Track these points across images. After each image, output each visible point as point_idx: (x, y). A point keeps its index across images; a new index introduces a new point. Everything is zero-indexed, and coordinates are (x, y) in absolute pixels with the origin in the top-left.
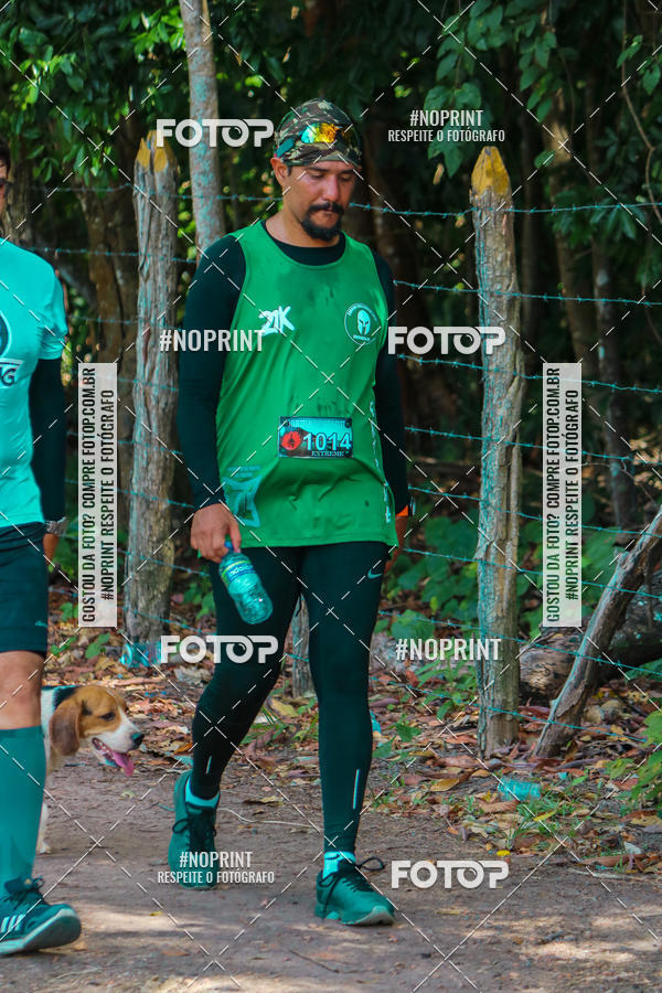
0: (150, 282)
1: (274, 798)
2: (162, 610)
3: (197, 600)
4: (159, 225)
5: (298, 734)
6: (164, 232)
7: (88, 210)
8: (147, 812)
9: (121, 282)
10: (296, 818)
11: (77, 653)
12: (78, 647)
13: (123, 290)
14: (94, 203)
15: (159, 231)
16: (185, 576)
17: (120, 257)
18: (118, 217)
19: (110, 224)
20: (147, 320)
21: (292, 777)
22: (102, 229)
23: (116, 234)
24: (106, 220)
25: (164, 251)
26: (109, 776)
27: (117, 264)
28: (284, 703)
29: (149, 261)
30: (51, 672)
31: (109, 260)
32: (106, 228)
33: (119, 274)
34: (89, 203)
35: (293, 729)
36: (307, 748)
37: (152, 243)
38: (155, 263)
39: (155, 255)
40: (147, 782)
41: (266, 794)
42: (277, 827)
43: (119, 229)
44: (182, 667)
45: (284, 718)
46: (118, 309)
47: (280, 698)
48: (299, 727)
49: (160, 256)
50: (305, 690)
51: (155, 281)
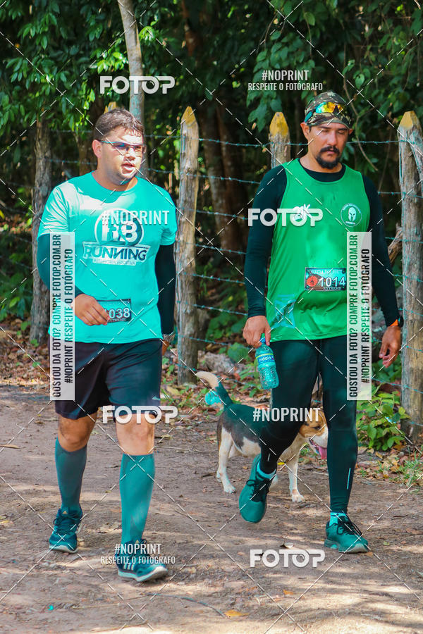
1: (168, 436)
5: (180, 404)
7: (79, 142)
8: (104, 442)
10: (178, 445)
14: (82, 138)
21: (177, 425)
22: (86, 151)
24: (88, 147)
28: (174, 388)
32: (88, 151)
34: (79, 138)
35: (177, 401)
36: (184, 411)
41: (164, 433)
42: (169, 450)
45: (173, 396)
47: (171, 386)
48: (181, 400)
50: (184, 382)
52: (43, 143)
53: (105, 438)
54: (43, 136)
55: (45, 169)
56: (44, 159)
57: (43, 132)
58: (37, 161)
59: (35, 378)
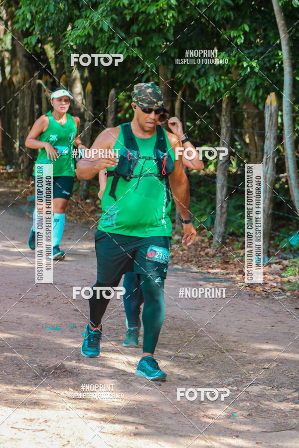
0: (269, 141)
2: (268, 246)
3: (278, 243)
4: (272, 123)
6: (273, 125)
9: (256, 140)
11: (240, 258)
12: (240, 257)
13: (257, 143)
14: (249, 115)
15: (272, 125)
16: (273, 235)
17: (257, 133)
18: (257, 120)
19: (254, 122)
20: (267, 153)
22: (251, 123)
23: (256, 125)
24: (253, 121)
25: (274, 131)
26: (251, 298)
27: (256, 134)
29: (269, 134)
30: (232, 264)
31: (253, 134)
32: (253, 123)
33: (256, 138)
34: (247, 115)
37: (270, 128)
38: (270, 135)
39: (270, 132)
40: (264, 301)
43: (257, 124)
44: (274, 265)
46: (255, 149)
49: (272, 132)
51: (270, 141)
52: (226, 117)
53: (264, 308)
54: (226, 113)
55: (226, 134)
56: (226, 128)
57: (226, 111)
58: (222, 129)
59: (218, 267)
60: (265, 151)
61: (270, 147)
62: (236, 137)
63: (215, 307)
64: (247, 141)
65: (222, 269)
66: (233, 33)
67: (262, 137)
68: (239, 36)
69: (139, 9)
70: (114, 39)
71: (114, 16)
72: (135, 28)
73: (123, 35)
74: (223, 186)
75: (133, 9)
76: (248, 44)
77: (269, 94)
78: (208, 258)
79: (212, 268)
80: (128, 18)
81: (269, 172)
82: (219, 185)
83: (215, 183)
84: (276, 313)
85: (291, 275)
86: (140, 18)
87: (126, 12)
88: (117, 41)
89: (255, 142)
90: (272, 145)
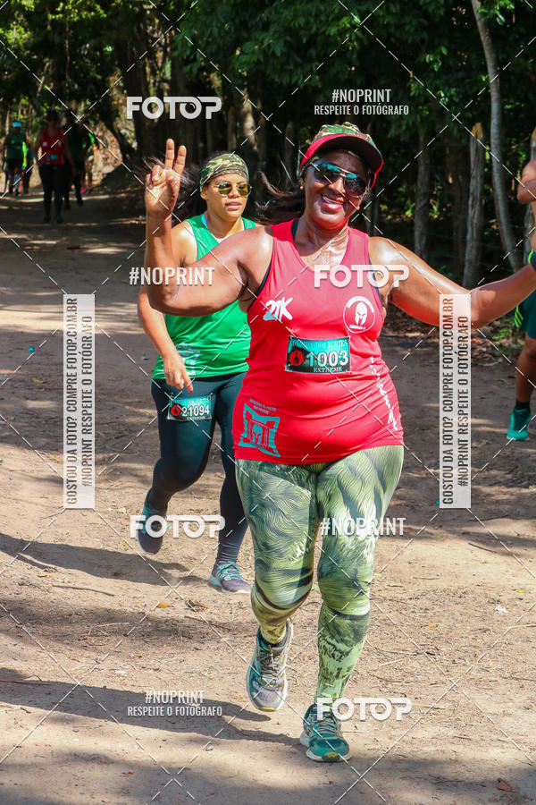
0: (475, 180)
4: (479, 159)
6: (480, 162)
15: (478, 161)
17: (461, 171)
20: (473, 194)
25: (481, 169)
29: (475, 172)
38: (477, 173)
39: (477, 170)
49: (479, 170)
59: (417, 331)
60: (471, 191)
61: (476, 187)
62: (438, 177)
63: (414, 377)
64: (451, 180)
65: (422, 332)
66: (429, 58)
67: (468, 176)
68: (436, 61)
69: (318, 29)
70: (289, 65)
71: (288, 38)
72: (313, 52)
73: (298, 60)
74: (422, 234)
75: (310, 30)
76: (446, 69)
77: (474, 124)
78: (405, 320)
79: (411, 331)
80: (304, 41)
81: (476, 216)
82: (417, 233)
83: (412, 232)
84: (485, 382)
85: (503, 338)
86: (319, 39)
87: (302, 32)
88: (292, 68)
89: (460, 182)
90: (479, 185)
